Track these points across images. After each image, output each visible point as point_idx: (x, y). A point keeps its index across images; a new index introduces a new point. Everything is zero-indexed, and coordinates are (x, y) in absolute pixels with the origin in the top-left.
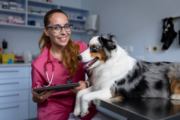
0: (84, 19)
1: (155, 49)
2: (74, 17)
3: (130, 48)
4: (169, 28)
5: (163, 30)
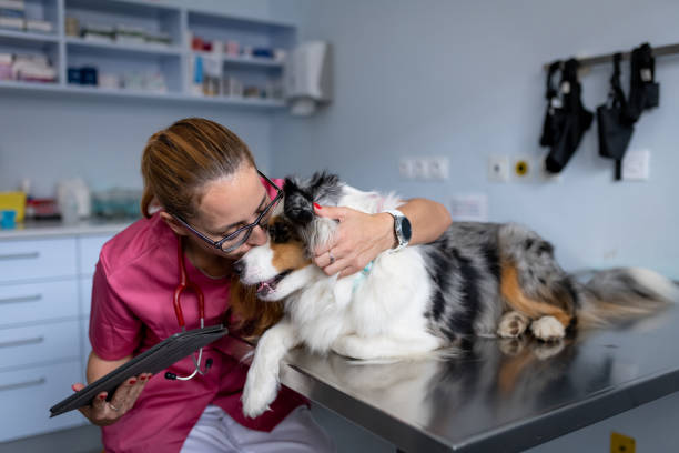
0: (280, 56)
1: (521, 168)
2: (242, 52)
3: (437, 166)
4: (567, 98)
5: (546, 103)
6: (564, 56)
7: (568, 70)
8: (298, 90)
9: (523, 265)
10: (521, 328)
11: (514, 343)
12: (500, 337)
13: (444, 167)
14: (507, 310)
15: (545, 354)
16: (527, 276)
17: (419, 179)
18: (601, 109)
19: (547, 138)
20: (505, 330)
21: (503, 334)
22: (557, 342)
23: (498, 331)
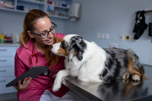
0: (68, 6)
1: (128, 38)
2: (59, 5)
3: (106, 36)
4: (141, 20)
5: (135, 21)
6: (141, 10)
7: (142, 13)
8: (72, 15)
10: (128, 77)
11: (126, 81)
12: (122, 79)
13: (108, 36)
15: (135, 84)
17: (101, 39)
18: (150, 24)
19: (134, 31)
20: (124, 77)
23: (122, 77)
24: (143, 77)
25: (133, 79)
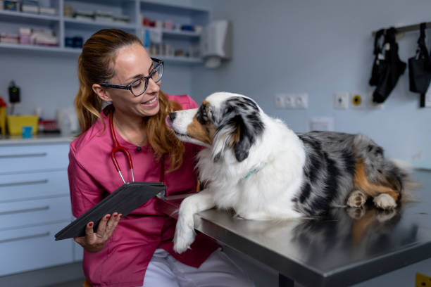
0: (198, 30)
1: (357, 100)
2: (174, 28)
3: (300, 99)
4: (388, 53)
5: (374, 57)
6: (387, 26)
7: (389, 35)
8: (210, 52)
9: (367, 161)
10: (363, 201)
11: (358, 211)
12: (349, 207)
13: (305, 100)
14: (355, 189)
15: (384, 218)
16: (370, 168)
17: (288, 108)
18: (411, 60)
19: (373, 82)
20: (352, 202)
21: (351, 205)
22: (392, 211)
23: (348, 203)
24: (403, 199)
25: (379, 204)
